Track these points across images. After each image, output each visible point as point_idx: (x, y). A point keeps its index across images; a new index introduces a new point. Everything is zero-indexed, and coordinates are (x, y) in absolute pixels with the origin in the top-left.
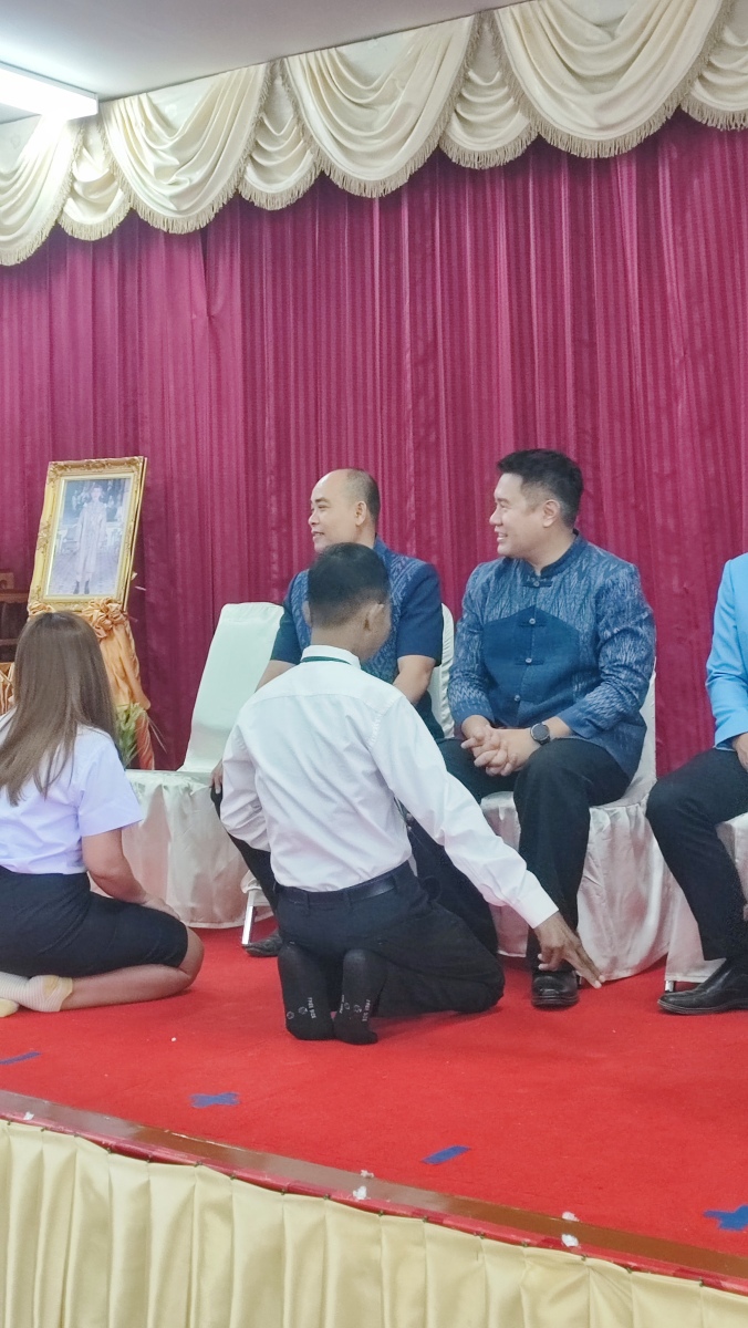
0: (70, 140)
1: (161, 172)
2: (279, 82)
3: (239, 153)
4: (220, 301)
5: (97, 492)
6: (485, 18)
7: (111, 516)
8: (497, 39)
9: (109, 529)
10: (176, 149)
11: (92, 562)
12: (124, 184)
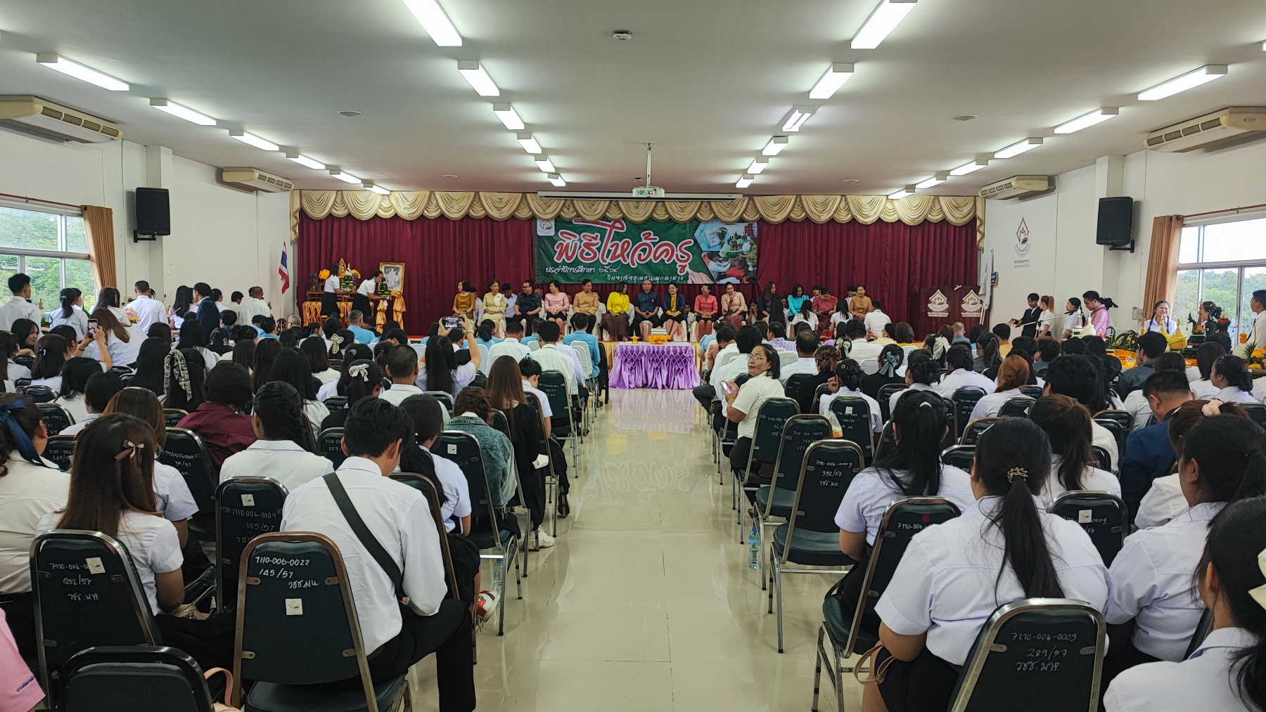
0: (379, 198)
1: (405, 208)
2: (432, 195)
3: (423, 207)
4: (414, 233)
5: (392, 269)
6: (477, 193)
7: (397, 274)
8: (479, 198)
9: (397, 276)
10: (410, 205)
11: (393, 284)
12: (395, 209)
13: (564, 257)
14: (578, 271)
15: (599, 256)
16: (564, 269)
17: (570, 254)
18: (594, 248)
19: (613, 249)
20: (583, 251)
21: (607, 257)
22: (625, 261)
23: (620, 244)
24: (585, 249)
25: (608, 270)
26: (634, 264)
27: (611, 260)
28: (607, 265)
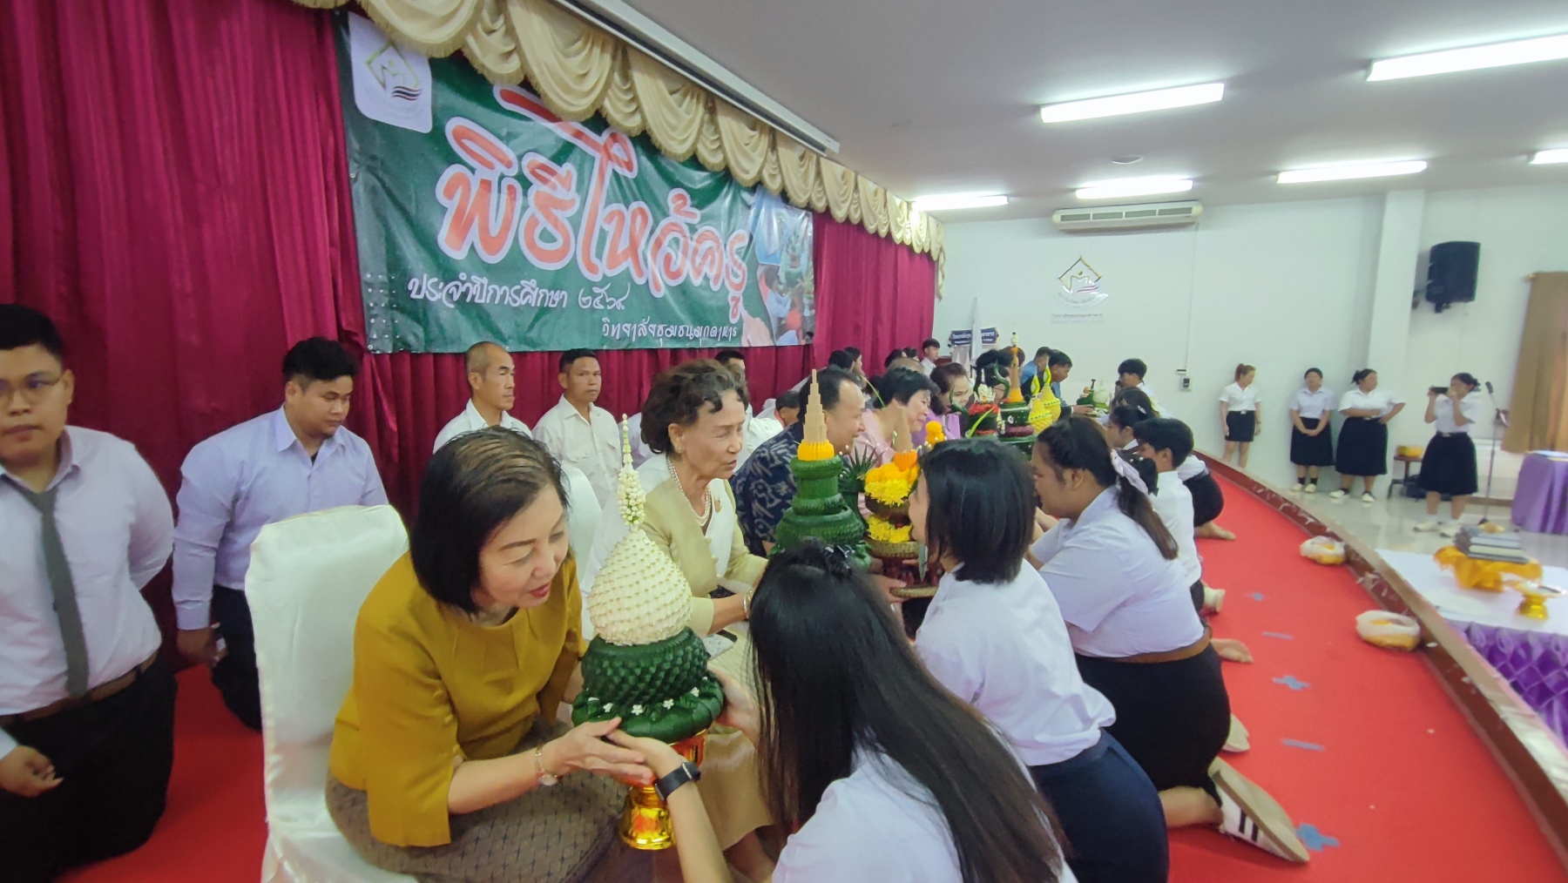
13: (474, 235)
14: (521, 302)
15: (577, 248)
16: (481, 289)
17: (494, 230)
18: (563, 216)
19: (610, 229)
20: (533, 222)
21: (599, 256)
22: (641, 274)
23: (628, 215)
24: (540, 216)
25: (603, 301)
26: (658, 289)
27: (611, 266)
28: (601, 285)
